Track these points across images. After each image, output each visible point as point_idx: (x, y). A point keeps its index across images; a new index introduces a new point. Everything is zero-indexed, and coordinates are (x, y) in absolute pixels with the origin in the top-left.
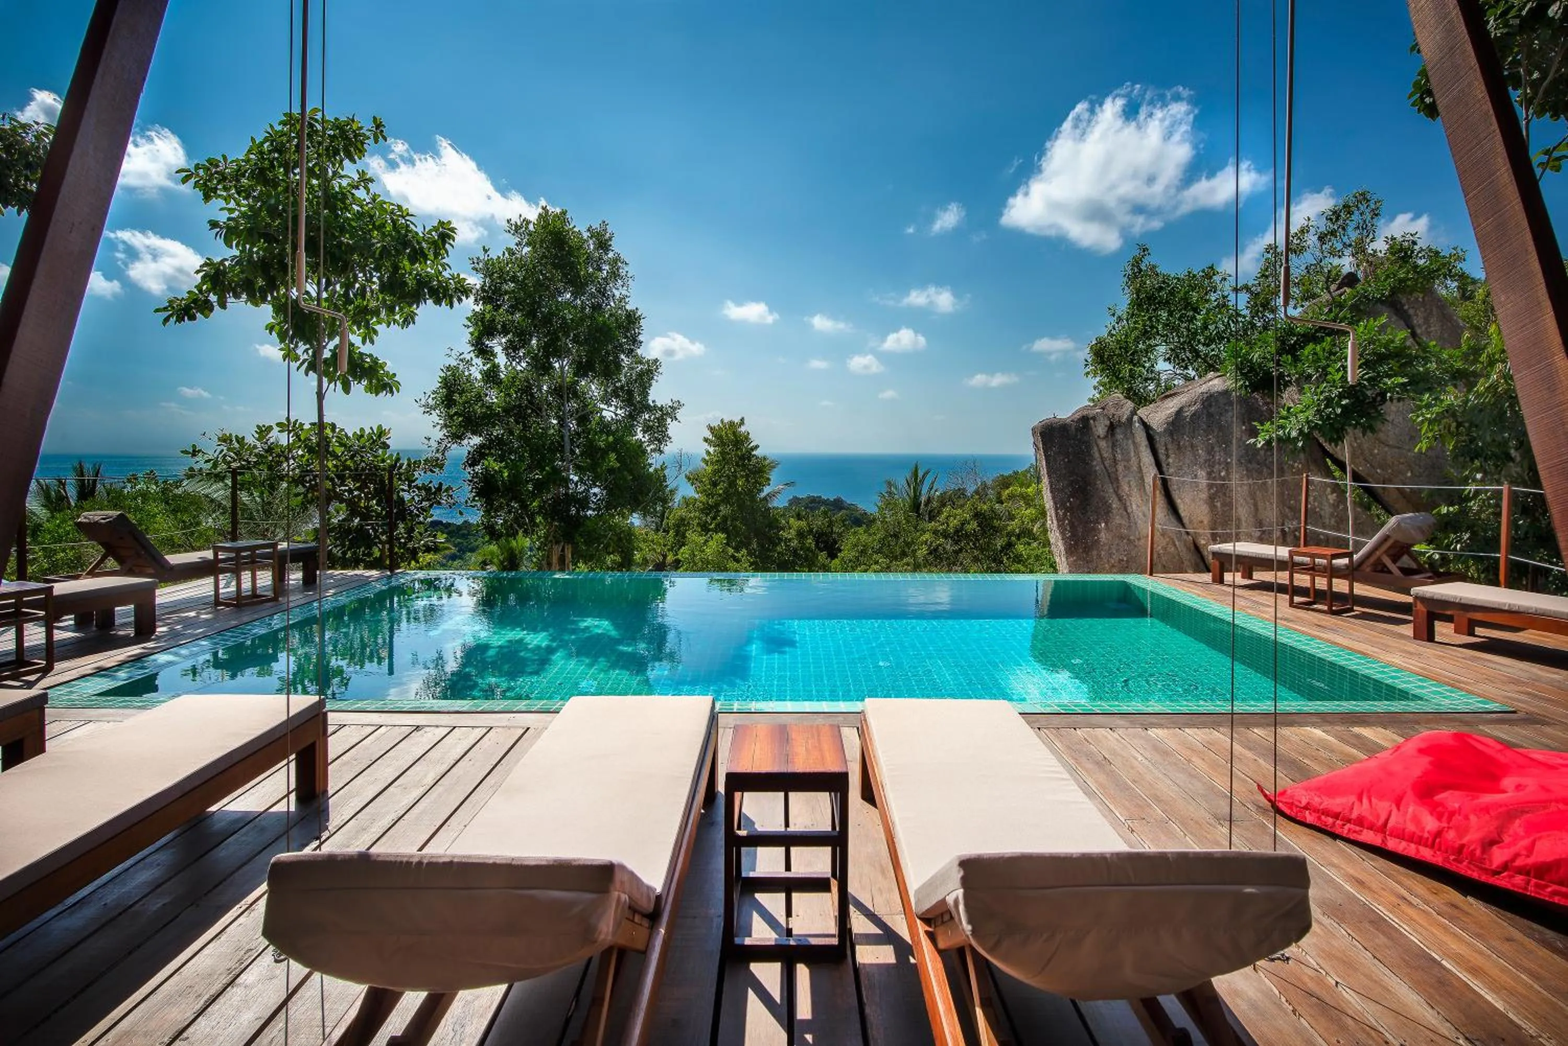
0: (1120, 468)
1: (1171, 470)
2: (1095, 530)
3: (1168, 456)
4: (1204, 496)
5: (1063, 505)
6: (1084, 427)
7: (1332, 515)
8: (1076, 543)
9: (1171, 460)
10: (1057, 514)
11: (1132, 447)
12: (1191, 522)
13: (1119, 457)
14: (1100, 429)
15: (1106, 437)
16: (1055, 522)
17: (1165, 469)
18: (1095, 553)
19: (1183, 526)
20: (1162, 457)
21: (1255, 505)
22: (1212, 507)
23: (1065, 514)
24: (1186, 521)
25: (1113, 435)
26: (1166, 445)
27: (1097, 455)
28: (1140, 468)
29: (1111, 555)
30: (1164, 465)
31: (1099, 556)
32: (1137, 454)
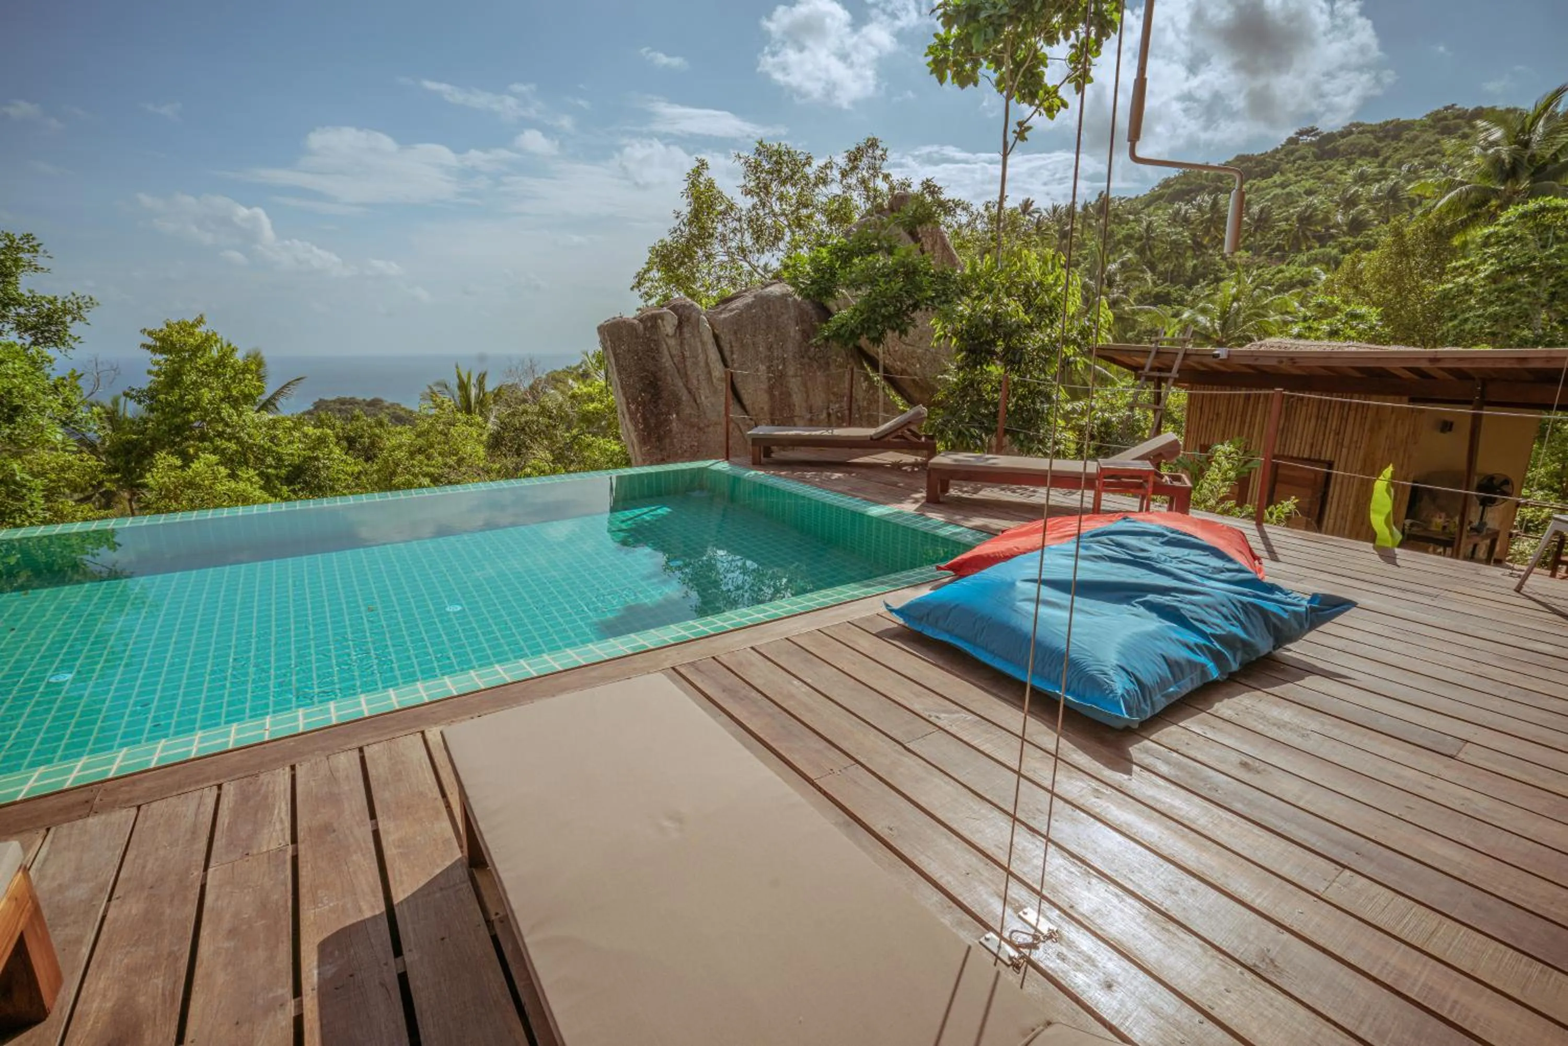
0: (688, 363)
1: (736, 365)
2: (668, 421)
3: (732, 353)
4: (764, 386)
5: (635, 400)
6: (652, 326)
7: (864, 399)
8: (649, 434)
9: (735, 356)
10: (628, 408)
11: (699, 344)
12: (754, 409)
13: (687, 354)
14: (669, 326)
15: (674, 335)
16: (627, 416)
17: (730, 363)
18: (667, 441)
19: (746, 412)
20: (727, 354)
21: (807, 392)
22: (772, 396)
23: (637, 409)
24: (749, 408)
25: (681, 333)
26: (730, 343)
27: (666, 352)
28: (707, 364)
29: (682, 442)
30: (729, 360)
31: (672, 444)
32: (705, 351)
